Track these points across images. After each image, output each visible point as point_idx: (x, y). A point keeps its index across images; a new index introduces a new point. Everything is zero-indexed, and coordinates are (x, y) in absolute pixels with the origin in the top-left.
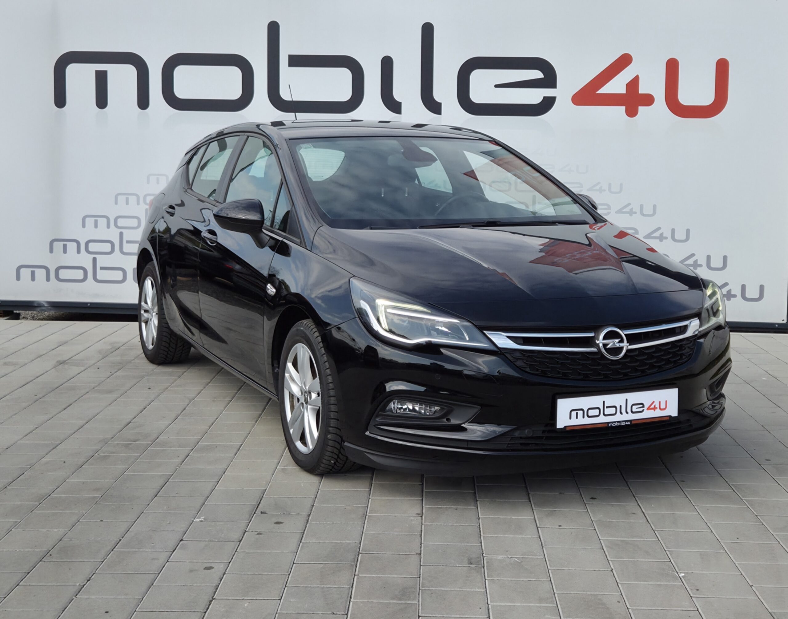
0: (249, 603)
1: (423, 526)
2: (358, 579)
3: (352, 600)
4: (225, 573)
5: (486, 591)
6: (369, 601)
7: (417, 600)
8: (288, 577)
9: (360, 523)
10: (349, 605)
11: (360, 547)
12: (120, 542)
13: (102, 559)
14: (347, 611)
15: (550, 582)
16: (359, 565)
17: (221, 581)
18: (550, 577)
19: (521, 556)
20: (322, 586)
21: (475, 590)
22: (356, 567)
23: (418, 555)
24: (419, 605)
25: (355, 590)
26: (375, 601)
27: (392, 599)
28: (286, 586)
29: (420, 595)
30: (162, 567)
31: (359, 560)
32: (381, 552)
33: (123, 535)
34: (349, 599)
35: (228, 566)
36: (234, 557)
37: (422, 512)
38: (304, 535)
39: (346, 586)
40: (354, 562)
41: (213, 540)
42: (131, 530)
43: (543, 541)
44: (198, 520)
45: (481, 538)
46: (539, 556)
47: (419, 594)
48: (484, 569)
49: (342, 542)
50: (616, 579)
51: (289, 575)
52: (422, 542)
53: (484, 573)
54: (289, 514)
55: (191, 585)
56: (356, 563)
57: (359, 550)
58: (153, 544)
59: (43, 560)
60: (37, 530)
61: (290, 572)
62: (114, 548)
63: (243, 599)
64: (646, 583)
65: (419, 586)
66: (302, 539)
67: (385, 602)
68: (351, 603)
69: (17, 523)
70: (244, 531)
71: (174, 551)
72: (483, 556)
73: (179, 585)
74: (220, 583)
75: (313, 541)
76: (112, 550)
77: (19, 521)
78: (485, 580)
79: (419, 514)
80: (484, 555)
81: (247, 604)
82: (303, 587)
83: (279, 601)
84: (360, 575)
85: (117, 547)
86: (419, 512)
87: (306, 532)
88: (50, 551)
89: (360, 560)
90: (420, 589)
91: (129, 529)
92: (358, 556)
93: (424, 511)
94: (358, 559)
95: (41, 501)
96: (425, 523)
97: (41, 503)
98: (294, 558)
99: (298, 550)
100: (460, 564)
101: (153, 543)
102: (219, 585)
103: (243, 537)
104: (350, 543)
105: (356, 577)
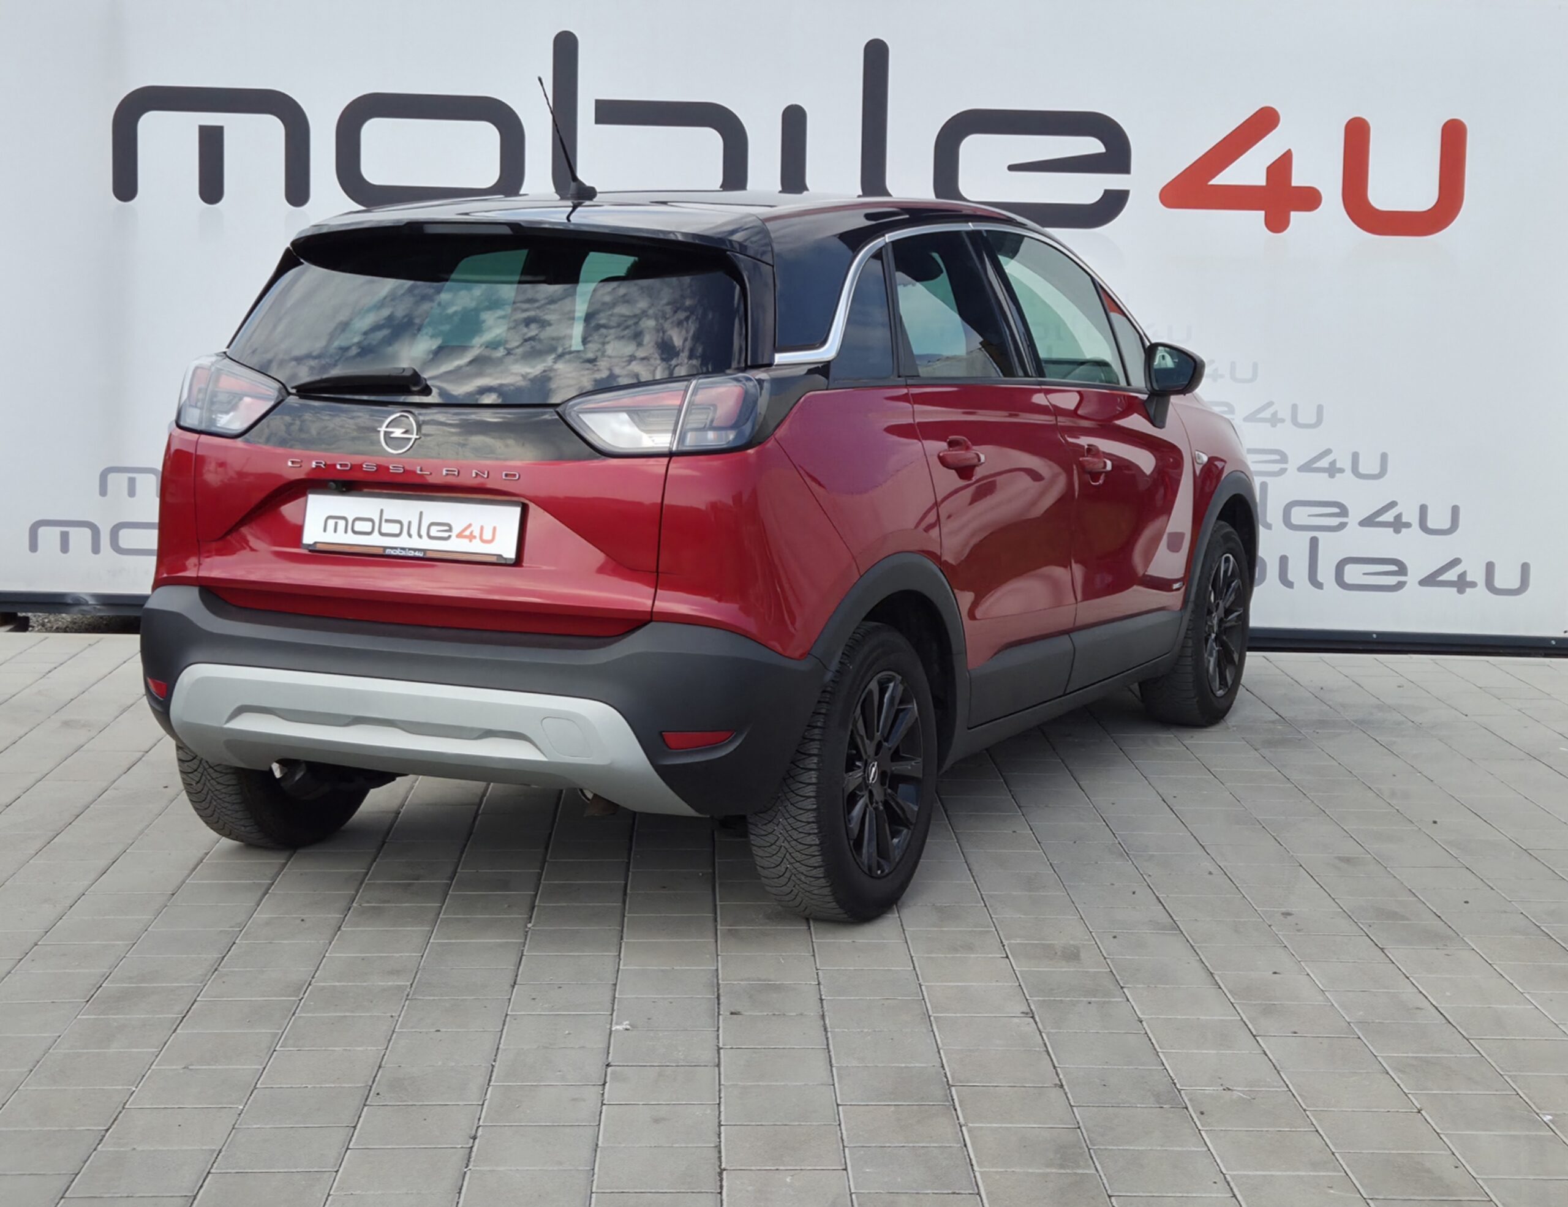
0: (792, 1176)
1: (1043, 1034)
2: (969, 1131)
3: (976, 1168)
4: (720, 1122)
5: (1209, 1150)
6: (1008, 1170)
7: (1094, 1169)
8: (841, 1130)
9: (925, 1030)
10: (975, 1177)
11: (945, 1074)
12: (495, 1070)
13: (479, 1101)
14: (976, 1188)
15: (1316, 1133)
16: (960, 1106)
17: (720, 1138)
18: (1313, 1124)
19: (1246, 1087)
20: (911, 1145)
21: (1189, 1149)
22: (955, 1110)
23: (1058, 1088)
24: (1100, 1176)
25: (974, 1150)
26: (1018, 1170)
27: (1048, 1166)
28: (844, 1147)
29: (1095, 1159)
30: (598, 1113)
31: (955, 1097)
32: (990, 1083)
33: (493, 1057)
34: (970, 1167)
35: (720, 1112)
36: (722, 1095)
37: (1031, 1010)
38: (832, 1053)
39: (955, 1145)
40: (949, 1102)
41: (668, 1064)
42: (501, 1046)
43: (1274, 1061)
44: (618, 1027)
45: (1159, 1056)
46: (1279, 1087)
47: (1091, 1157)
48: (1188, 1111)
49: (908, 1065)
50: (1432, 1127)
51: (840, 1125)
52: (1056, 1065)
53: (1193, 1119)
54: (784, 1015)
55: (670, 1145)
56: (952, 1103)
57: (948, 1081)
58: (559, 1073)
59: (368, 1103)
60: (324, 1048)
61: (839, 1120)
62: (490, 1080)
63: (777, 1170)
64: (1488, 1133)
65: (1085, 1142)
66: (830, 1061)
67: (1037, 1171)
68: (977, 1174)
69: (279, 1037)
70: (716, 1048)
71: (604, 1085)
72: (1178, 1089)
73: (646, 1147)
74: (720, 1142)
75: (854, 1065)
76: (488, 1085)
77: (280, 1031)
78: (1199, 1130)
79: (1027, 1013)
80: (1178, 1086)
81: (790, 1177)
82: (875, 1147)
83: (845, 1172)
84: (970, 1125)
85: (493, 1078)
86: (1026, 1009)
87: (831, 1047)
88: (371, 1087)
89: (958, 1097)
90: (1089, 1149)
91: (498, 1045)
92: (951, 1092)
93: (1033, 1007)
94: (952, 1096)
95: (301, 996)
96: (1045, 1029)
97: (302, 998)
98: (833, 1095)
99: (833, 1080)
100: (1143, 1104)
101: (560, 1071)
102: (720, 1145)
103: (719, 1058)
104: (926, 1067)
105: (964, 1128)
